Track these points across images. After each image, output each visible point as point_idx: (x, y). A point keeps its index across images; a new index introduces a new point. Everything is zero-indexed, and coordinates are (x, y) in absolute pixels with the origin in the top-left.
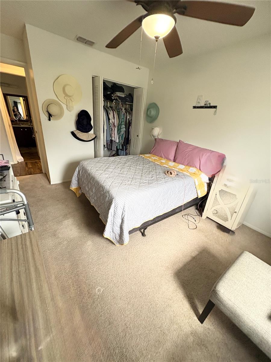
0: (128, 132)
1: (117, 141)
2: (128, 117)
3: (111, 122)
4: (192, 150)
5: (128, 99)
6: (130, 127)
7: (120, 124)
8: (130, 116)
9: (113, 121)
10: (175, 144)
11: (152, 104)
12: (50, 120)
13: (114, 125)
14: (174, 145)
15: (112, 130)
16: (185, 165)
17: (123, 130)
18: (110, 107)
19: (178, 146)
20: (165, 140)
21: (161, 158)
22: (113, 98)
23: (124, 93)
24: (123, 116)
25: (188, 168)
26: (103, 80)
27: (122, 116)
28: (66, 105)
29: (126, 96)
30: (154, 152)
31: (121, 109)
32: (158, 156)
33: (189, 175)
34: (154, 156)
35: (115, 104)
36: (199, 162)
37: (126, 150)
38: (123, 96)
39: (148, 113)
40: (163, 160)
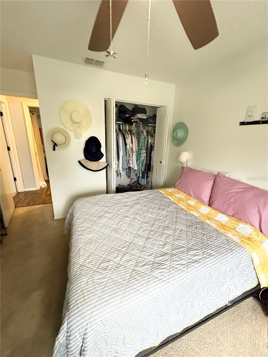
0: (149, 157)
1: (136, 168)
2: (150, 141)
3: (128, 147)
4: (242, 192)
5: (151, 120)
6: (152, 151)
7: (140, 148)
8: (152, 139)
9: (131, 145)
10: (211, 178)
11: (179, 123)
12: (54, 149)
13: (132, 151)
14: (208, 180)
15: (130, 156)
16: (228, 216)
17: (144, 155)
18: (129, 131)
19: (216, 181)
20: (195, 170)
21: (189, 196)
22: (133, 121)
23: (146, 115)
24: (144, 139)
25: (235, 222)
26: (116, 102)
27: (142, 140)
28: (73, 133)
29: (148, 117)
30: (179, 186)
31: (142, 131)
32: (184, 193)
33: (238, 241)
34: (179, 191)
35: (135, 127)
36: (258, 216)
37: (147, 178)
38: (145, 117)
39: (174, 134)
40: (191, 200)
